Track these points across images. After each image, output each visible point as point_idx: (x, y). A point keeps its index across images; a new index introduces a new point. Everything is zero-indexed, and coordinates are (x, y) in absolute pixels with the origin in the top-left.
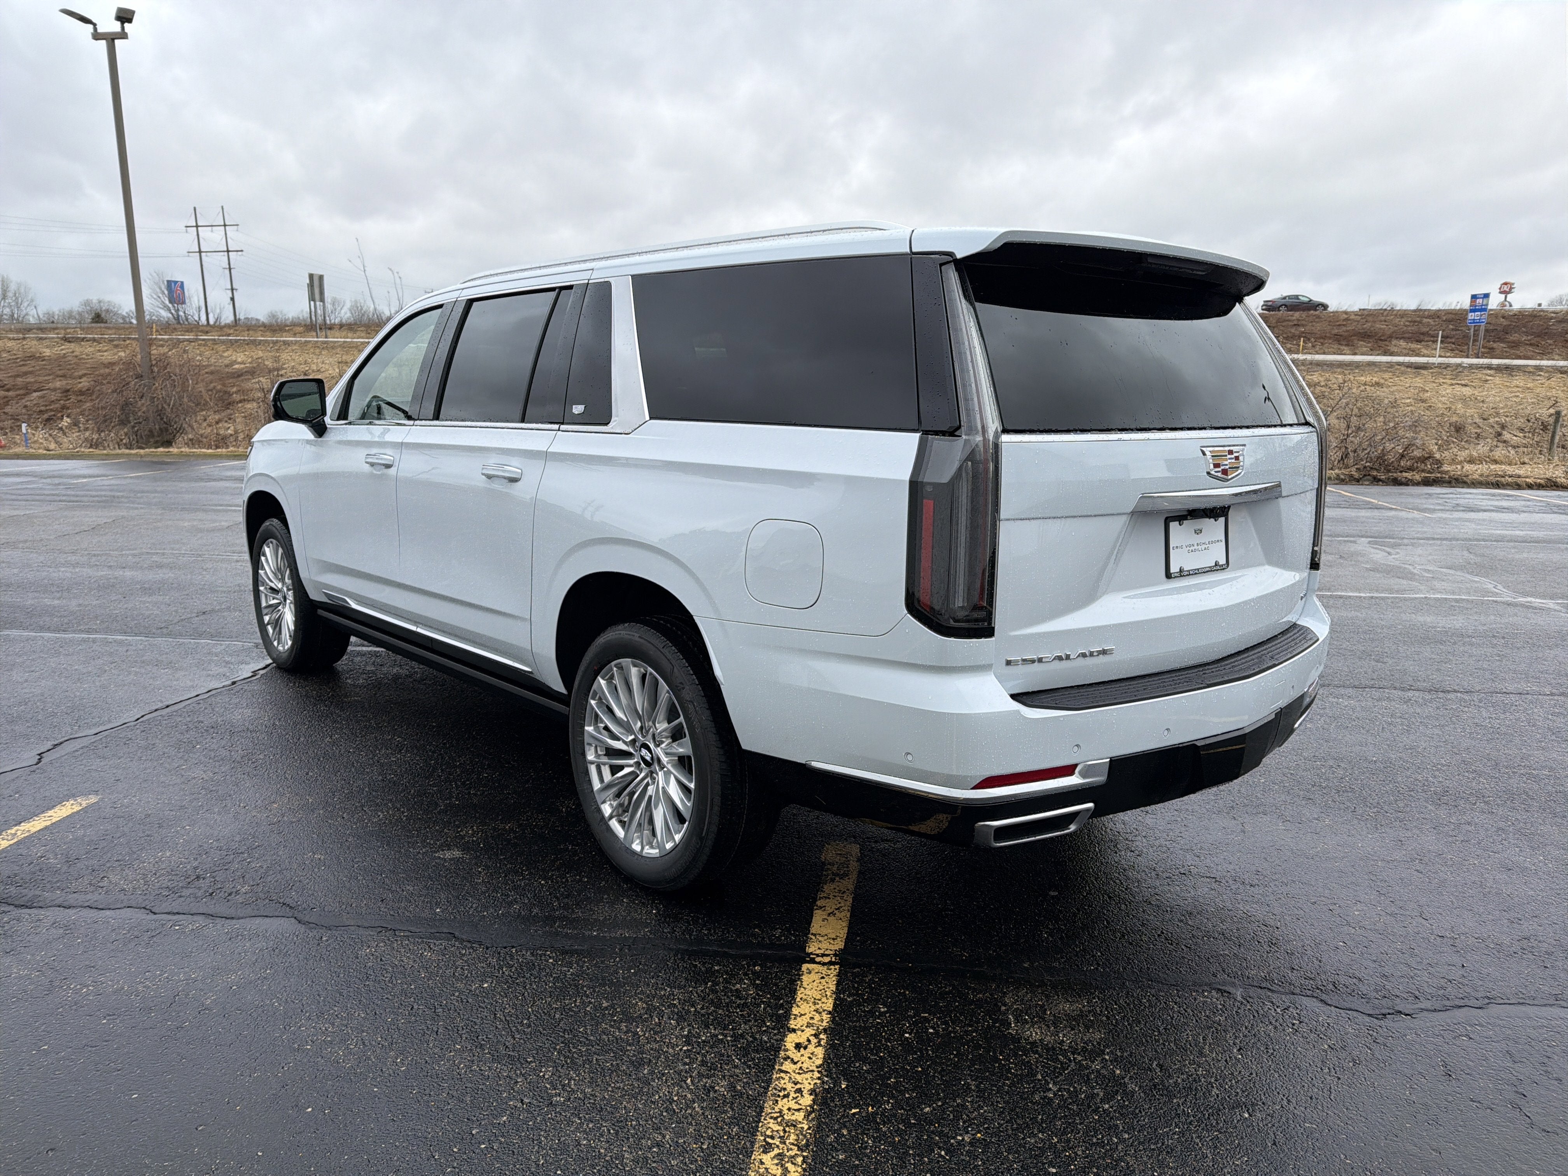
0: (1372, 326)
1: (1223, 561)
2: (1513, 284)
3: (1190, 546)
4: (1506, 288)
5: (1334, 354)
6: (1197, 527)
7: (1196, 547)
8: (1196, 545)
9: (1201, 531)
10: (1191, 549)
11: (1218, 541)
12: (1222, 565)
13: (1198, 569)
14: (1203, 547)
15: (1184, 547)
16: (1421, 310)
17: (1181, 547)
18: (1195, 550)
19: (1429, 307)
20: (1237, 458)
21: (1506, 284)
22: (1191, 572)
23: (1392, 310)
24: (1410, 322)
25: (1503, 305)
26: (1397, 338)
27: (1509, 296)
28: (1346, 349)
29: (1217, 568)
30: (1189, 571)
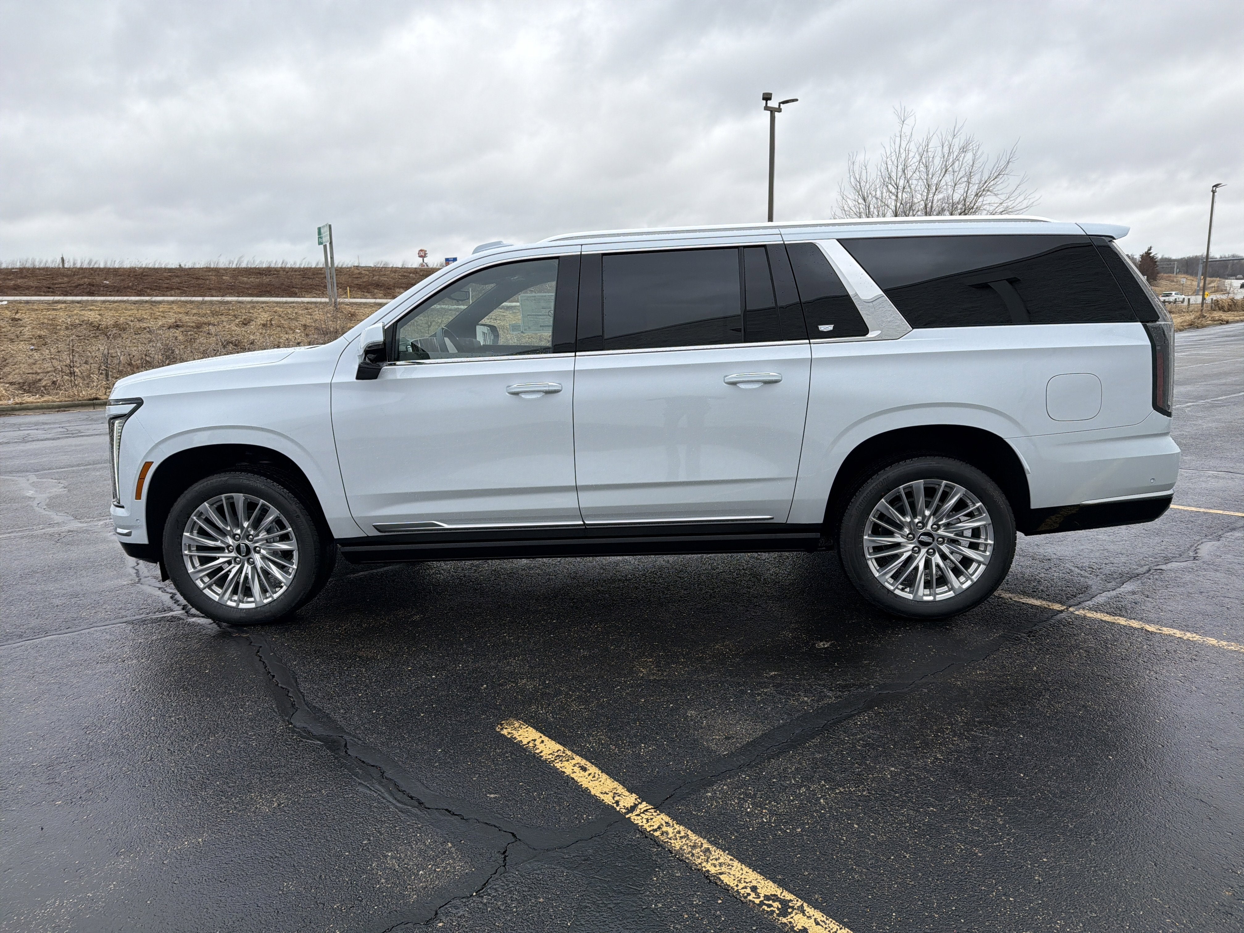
0: (379, 279)
2: (426, 251)
4: (422, 254)
5: (361, 298)
16: (405, 268)
19: (410, 266)
21: (421, 250)
23: (385, 268)
24: (401, 276)
25: (422, 265)
26: (398, 287)
27: (425, 259)
28: (369, 295)
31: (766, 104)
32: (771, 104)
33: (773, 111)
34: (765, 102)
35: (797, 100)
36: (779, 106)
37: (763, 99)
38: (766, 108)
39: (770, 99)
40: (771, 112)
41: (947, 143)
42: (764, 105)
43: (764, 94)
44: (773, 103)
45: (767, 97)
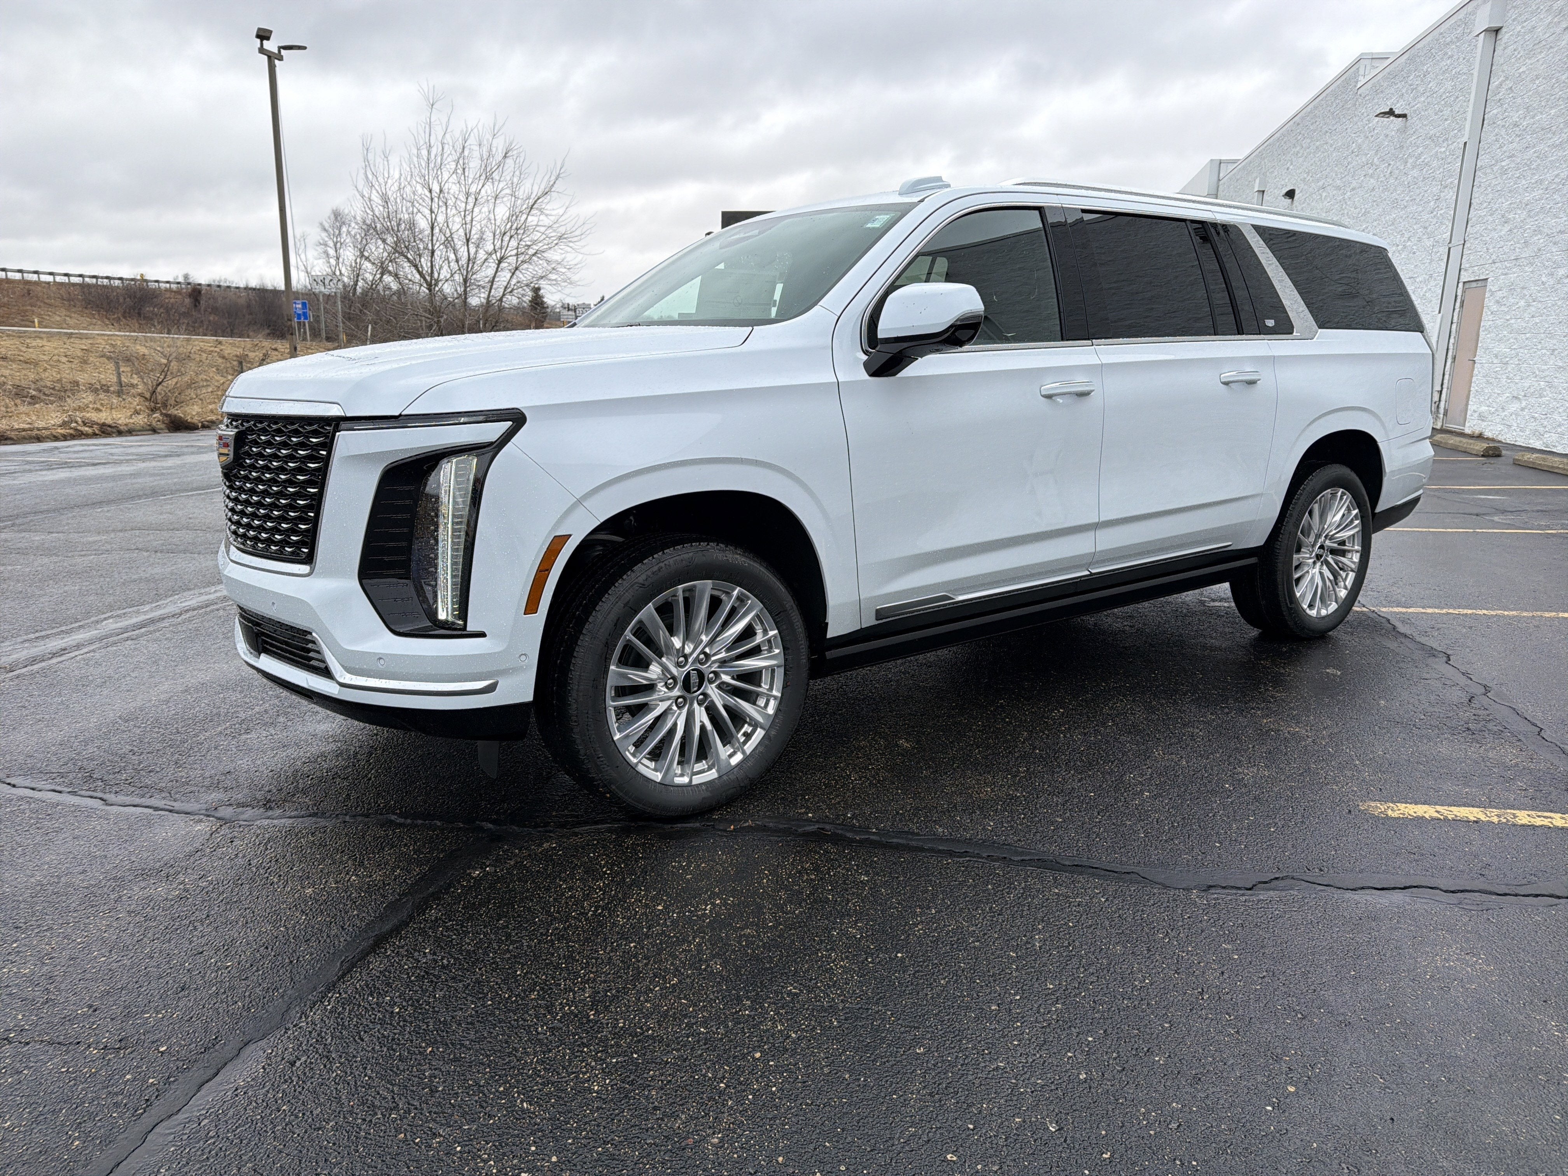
31: (262, 44)
32: (268, 45)
33: (272, 58)
34: (258, 41)
35: (304, 48)
36: (279, 51)
37: (258, 36)
38: (262, 50)
39: (268, 38)
40: (269, 57)
41: (485, 142)
42: (259, 46)
43: (259, 29)
44: (271, 46)
45: (263, 35)
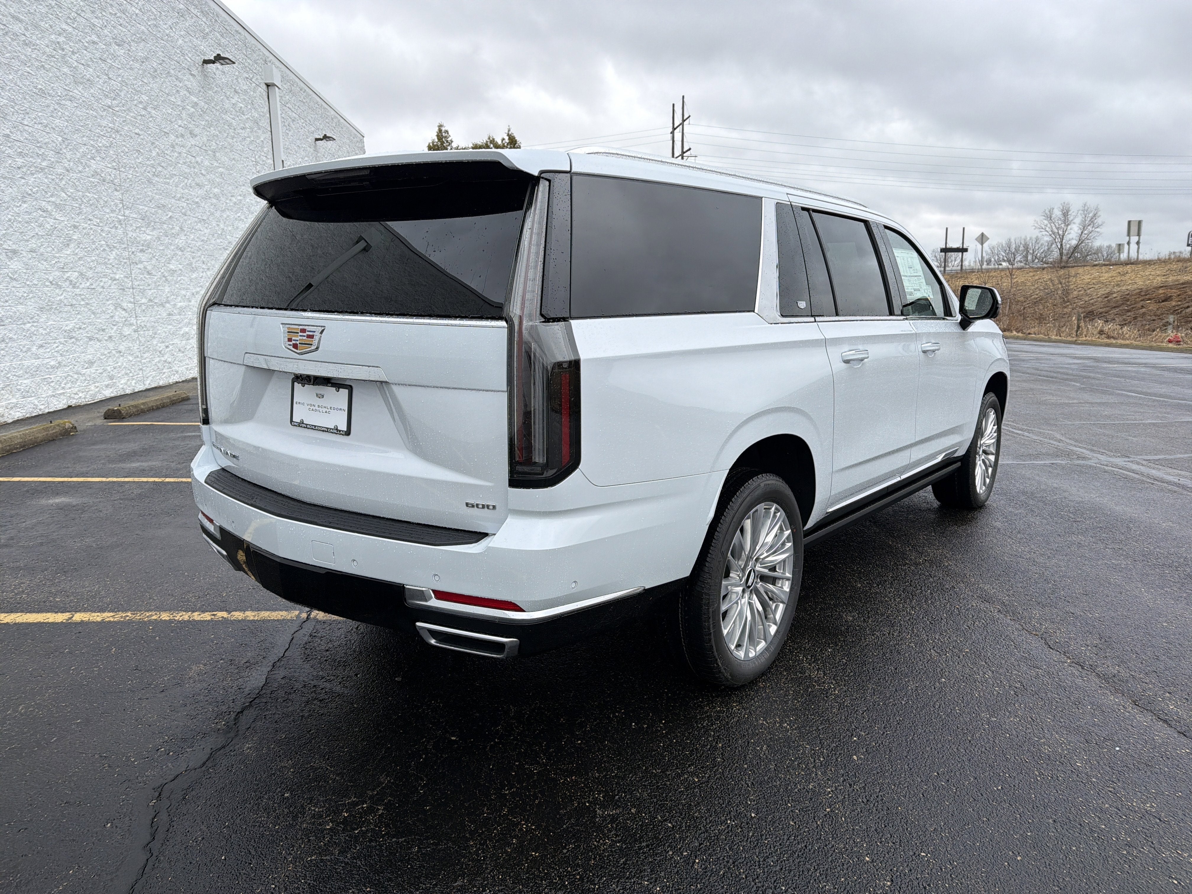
1: (343, 427)
3: (311, 405)
6: (319, 392)
7: (317, 408)
8: (317, 406)
9: (323, 396)
10: (312, 408)
11: (341, 409)
12: (340, 431)
13: (315, 426)
14: (324, 410)
15: (306, 404)
17: (303, 404)
18: (316, 410)
20: (309, 336)
22: (308, 426)
29: (336, 431)
30: (307, 425)
